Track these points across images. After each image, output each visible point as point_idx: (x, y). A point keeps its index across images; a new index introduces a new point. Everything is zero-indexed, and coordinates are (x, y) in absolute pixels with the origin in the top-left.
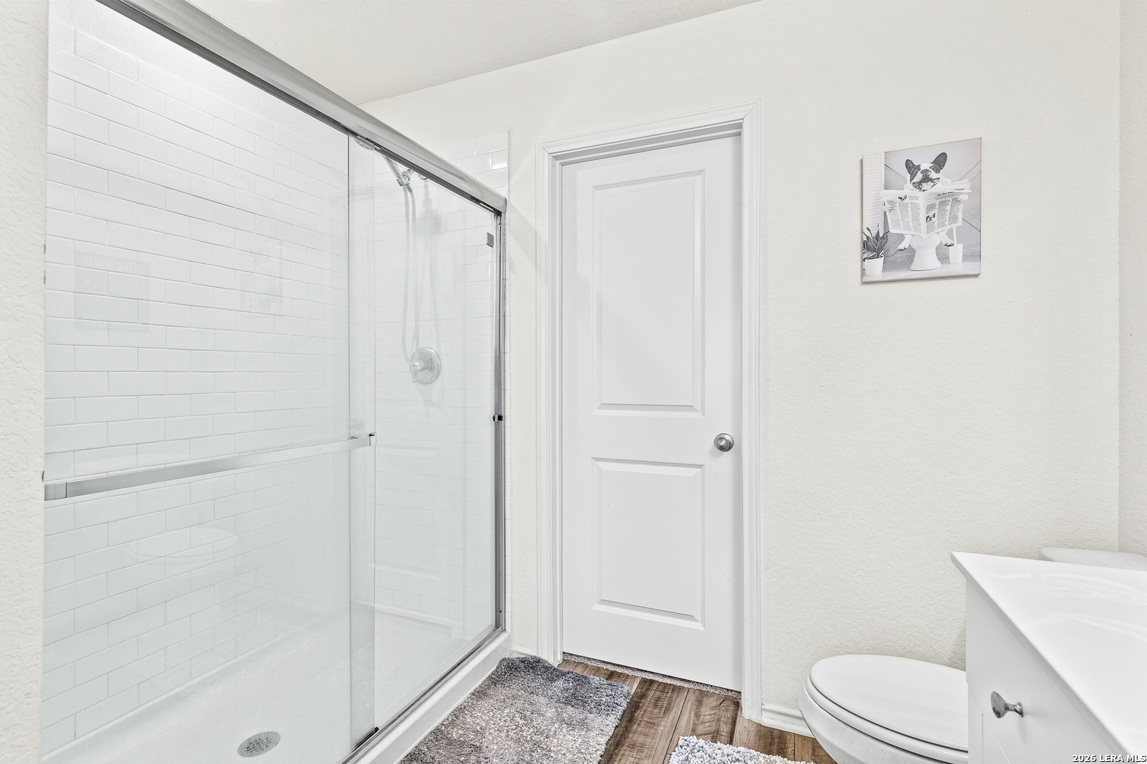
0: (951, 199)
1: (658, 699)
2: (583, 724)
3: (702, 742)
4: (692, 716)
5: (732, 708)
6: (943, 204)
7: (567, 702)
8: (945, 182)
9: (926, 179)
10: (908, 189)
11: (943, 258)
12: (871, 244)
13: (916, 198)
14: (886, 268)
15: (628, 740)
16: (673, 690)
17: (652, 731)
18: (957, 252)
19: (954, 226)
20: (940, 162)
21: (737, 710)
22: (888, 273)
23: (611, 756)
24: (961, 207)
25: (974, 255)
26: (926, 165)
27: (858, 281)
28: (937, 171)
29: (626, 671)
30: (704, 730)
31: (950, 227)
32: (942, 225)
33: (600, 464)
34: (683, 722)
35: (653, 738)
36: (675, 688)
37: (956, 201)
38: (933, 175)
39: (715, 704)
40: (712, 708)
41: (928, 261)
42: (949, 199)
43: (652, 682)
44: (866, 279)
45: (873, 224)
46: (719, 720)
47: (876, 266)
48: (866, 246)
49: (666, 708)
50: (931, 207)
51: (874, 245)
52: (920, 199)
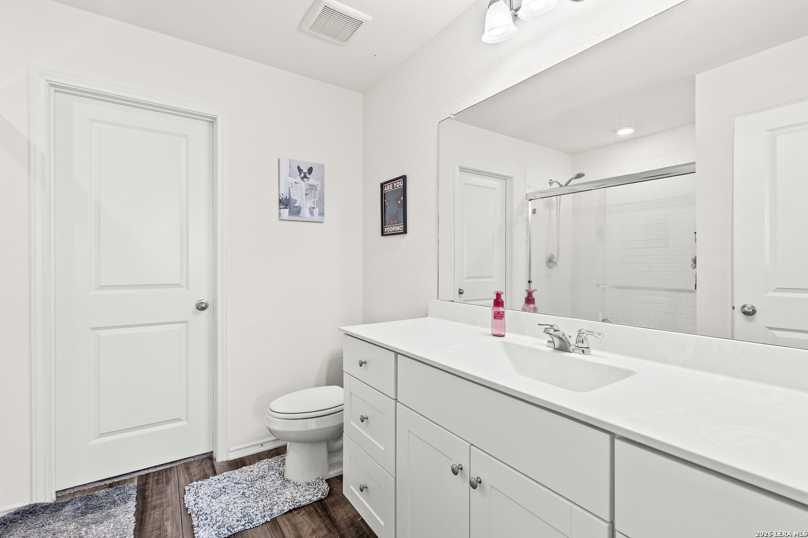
0: (314, 188)
1: (158, 480)
2: (108, 516)
3: (200, 482)
4: (186, 476)
5: (209, 461)
6: (311, 189)
7: (83, 514)
8: (312, 180)
9: (305, 177)
10: (298, 179)
11: (312, 213)
12: (284, 201)
13: (302, 184)
14: (291, 213)
15: (149, 507)
16: (166, 471)
17: (164, 495)
18: (316, 211)
19: (315, 200)
20: (310, 170)
21: (212, 461)
22: (290, 217)
23: (142, 520)
24: (318, 192)
25: (322, 214)
26: (305, 171)
27: (278, 219)
28: (309, 175)
29: (123, 478)
30: (197, 478)
31: (314, 200)
32: (311, 199)
33: (98, 332)
34: (182, 481)
35: (166, 497)
36: (166, 470)
37: (316, 189)
38: (308, 176)
39: (197, 465)
40: (197, 467)
41: (305, 213)
42: (312, 187)
43: (147, 475)
44: (281, 218)
45: (284, 193)
46: (204, 470)
47: (286, 212)
48: (280, 201)
49: (166, 481)
50: (307, 190)
51: (285, 203)
52: (303, 185)
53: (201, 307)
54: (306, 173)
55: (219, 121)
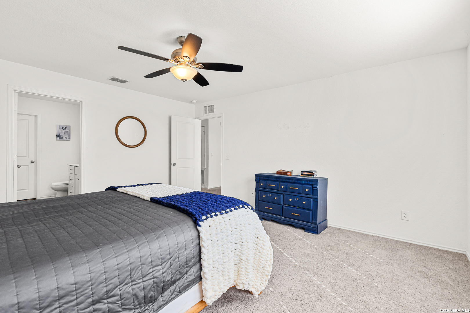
6: (66, 132)
8: (66, 130)
9: (64, 129)
10: (62, 130)
11: (66, 138)
14: (59, 139)
18: (68, 138)
19: (67, 135)
20: (66, 127)
25: (70, 138)
27: (56, 140)
41: (64, 138)
42: (67, 132)
45: (58, 133)
48: (56, 136)
50: (65, 132)
51: (58, 136)
52: (64, 131)
53: (33, 162)
54: (64, 128)
55: (38, 116)
